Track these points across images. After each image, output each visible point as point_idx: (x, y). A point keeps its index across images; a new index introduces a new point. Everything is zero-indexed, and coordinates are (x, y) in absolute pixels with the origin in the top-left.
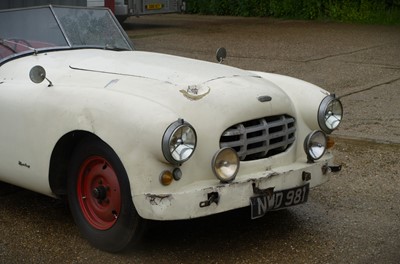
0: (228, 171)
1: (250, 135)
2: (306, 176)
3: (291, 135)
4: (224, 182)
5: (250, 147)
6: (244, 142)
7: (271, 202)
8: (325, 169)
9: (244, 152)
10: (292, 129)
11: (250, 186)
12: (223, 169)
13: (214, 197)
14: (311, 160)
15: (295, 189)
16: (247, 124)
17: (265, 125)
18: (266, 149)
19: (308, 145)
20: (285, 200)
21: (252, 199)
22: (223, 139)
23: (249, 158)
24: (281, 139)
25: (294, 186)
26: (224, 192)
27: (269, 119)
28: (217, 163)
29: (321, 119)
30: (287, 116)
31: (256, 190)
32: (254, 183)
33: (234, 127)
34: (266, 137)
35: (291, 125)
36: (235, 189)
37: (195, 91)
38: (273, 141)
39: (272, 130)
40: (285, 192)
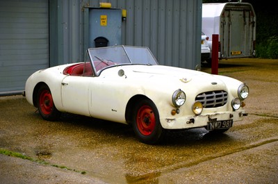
0: (198, 111)
1: (208, 98)
2: (231, 116)
3: (226, 99)
4: (197, 115)
5: (208, 102)
6: (205, 100)
7: (216, 125)
8: (240, 114)
9: (205, 104)
10: (226, 97)
11: (207, 117)
12: (197, 110)
13: (192, 121)
14: (234, 110)
15: (226, 121)
16: (207, 93)
17: (214, 94)
18: (215, 104)
19: (233, 104)
20: (222, 125)
21: (208, 123)
22: (197, 99)
23: (207, 107)
24: (221, 100)
25: (226, 119)
26: (196, 119)
27: (216, 92)
28: (194, 108)
29: (239, 93)
30: (224, 91)
31: (210, 119)
32: (209, 116)
33: (201, 94)
34: (215, 99)
35: (226, 95)
36: (201, 118)
37: (186, 80)
38: (217, 101)
39: (217, 96)
40: (222, 121)
